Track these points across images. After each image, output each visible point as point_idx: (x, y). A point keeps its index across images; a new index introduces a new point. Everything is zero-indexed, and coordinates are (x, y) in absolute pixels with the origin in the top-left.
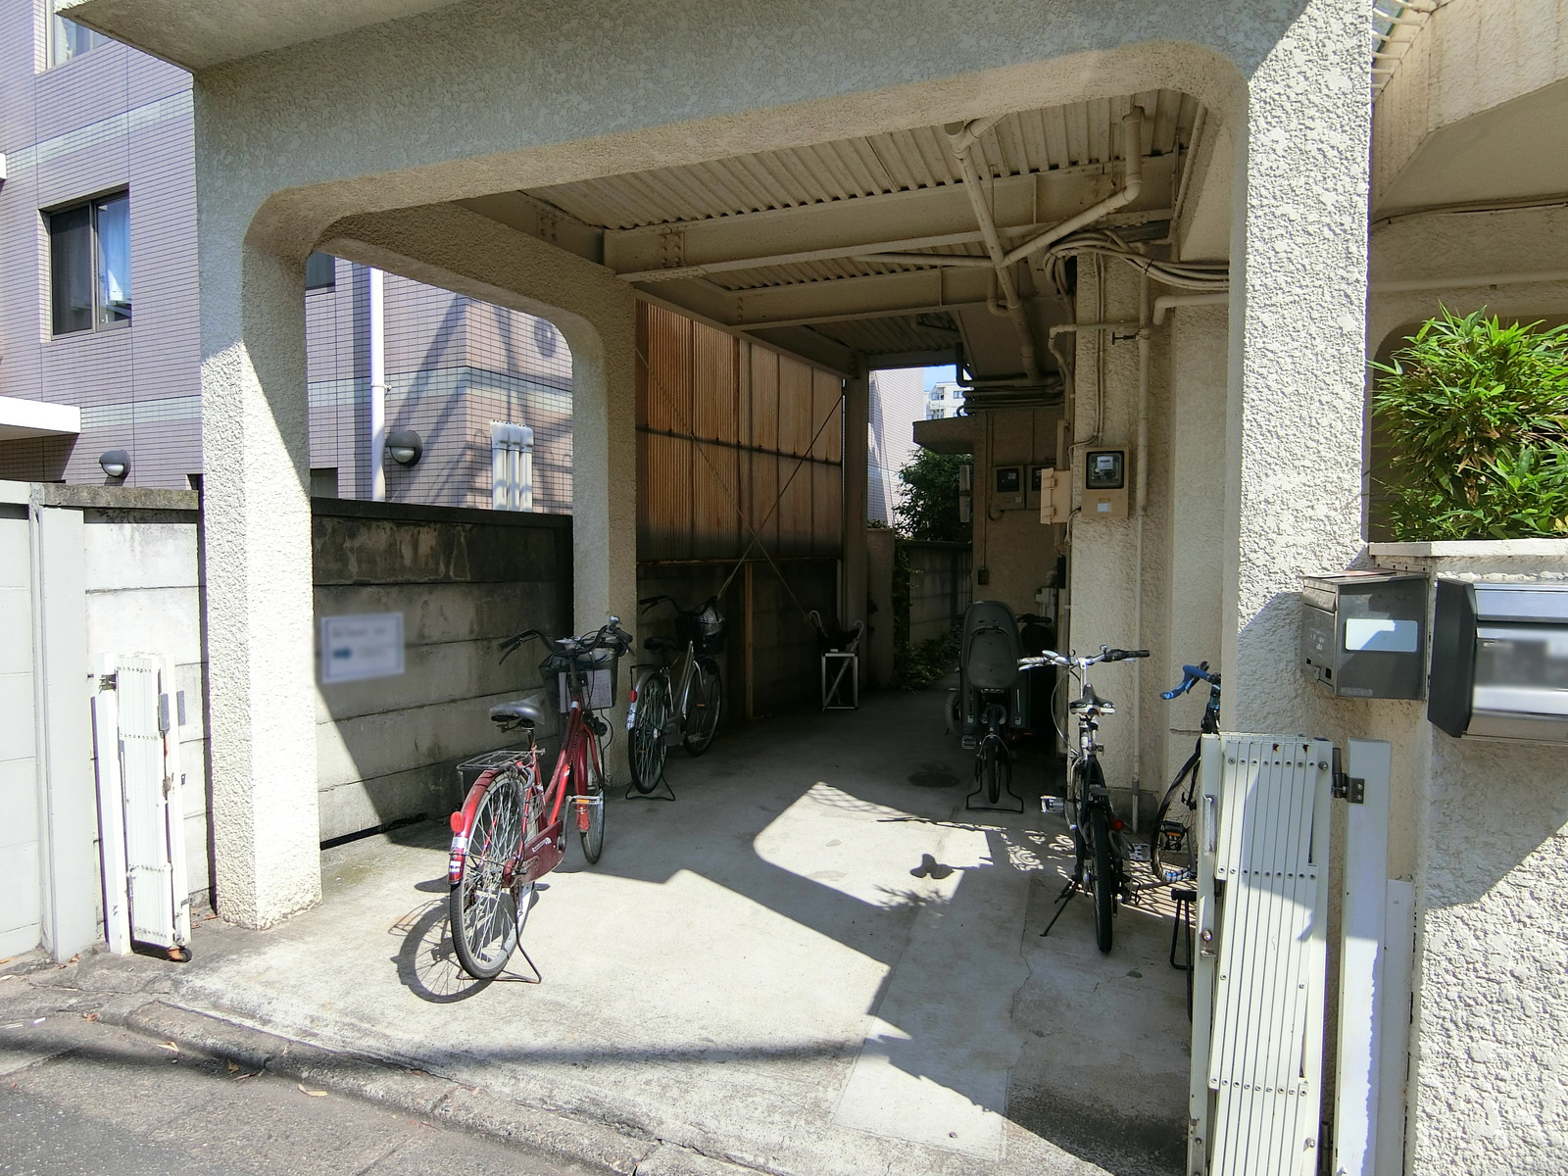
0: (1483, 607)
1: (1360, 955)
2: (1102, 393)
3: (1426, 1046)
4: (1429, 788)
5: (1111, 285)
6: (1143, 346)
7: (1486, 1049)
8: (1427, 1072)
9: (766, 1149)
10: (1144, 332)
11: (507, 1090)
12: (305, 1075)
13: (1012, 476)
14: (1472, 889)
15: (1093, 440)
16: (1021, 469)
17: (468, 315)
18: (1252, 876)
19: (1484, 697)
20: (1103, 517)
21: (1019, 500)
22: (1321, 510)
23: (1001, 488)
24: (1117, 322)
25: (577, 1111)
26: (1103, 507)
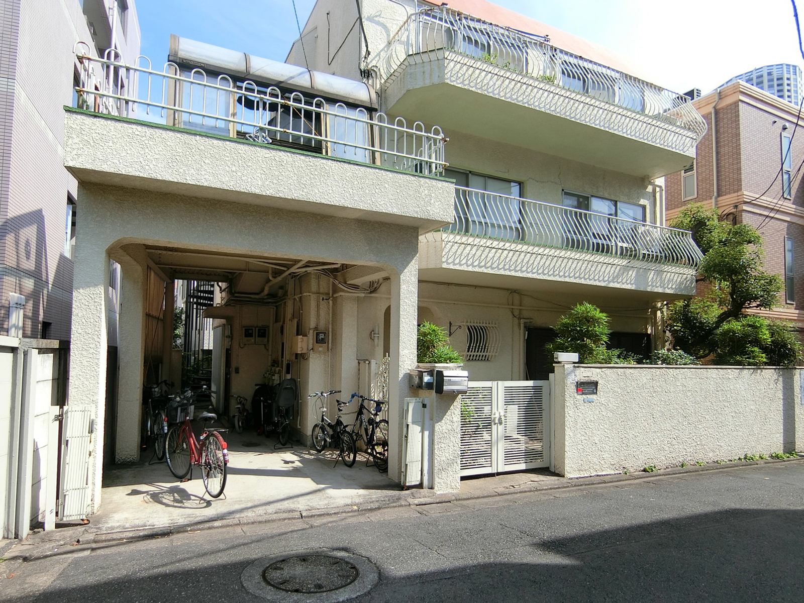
0: (445, 375)
1: (426, 433)
2: (318, 315)
3: (436, 447)
4: (435, 404)
5: (321, 283)
6: (331, 302)
7: (443, 445)
8: (436, 451)
9: (326, 505)
10: (331, 298)
11: (254, 515)
12: (189, 529)
13: (250, 332)
14: (440, 419)
15: (316, 328)
16: (254, 328)
17: (7, 238)
18: (413, 423)
19: (445, 388)
20: (320, 352)
21: (253, 341)
22: (411, 357)
23: (246, 336)
24: (323, 294)
25: (275, 513)
26: (320, 349)
